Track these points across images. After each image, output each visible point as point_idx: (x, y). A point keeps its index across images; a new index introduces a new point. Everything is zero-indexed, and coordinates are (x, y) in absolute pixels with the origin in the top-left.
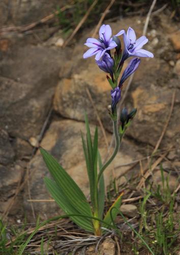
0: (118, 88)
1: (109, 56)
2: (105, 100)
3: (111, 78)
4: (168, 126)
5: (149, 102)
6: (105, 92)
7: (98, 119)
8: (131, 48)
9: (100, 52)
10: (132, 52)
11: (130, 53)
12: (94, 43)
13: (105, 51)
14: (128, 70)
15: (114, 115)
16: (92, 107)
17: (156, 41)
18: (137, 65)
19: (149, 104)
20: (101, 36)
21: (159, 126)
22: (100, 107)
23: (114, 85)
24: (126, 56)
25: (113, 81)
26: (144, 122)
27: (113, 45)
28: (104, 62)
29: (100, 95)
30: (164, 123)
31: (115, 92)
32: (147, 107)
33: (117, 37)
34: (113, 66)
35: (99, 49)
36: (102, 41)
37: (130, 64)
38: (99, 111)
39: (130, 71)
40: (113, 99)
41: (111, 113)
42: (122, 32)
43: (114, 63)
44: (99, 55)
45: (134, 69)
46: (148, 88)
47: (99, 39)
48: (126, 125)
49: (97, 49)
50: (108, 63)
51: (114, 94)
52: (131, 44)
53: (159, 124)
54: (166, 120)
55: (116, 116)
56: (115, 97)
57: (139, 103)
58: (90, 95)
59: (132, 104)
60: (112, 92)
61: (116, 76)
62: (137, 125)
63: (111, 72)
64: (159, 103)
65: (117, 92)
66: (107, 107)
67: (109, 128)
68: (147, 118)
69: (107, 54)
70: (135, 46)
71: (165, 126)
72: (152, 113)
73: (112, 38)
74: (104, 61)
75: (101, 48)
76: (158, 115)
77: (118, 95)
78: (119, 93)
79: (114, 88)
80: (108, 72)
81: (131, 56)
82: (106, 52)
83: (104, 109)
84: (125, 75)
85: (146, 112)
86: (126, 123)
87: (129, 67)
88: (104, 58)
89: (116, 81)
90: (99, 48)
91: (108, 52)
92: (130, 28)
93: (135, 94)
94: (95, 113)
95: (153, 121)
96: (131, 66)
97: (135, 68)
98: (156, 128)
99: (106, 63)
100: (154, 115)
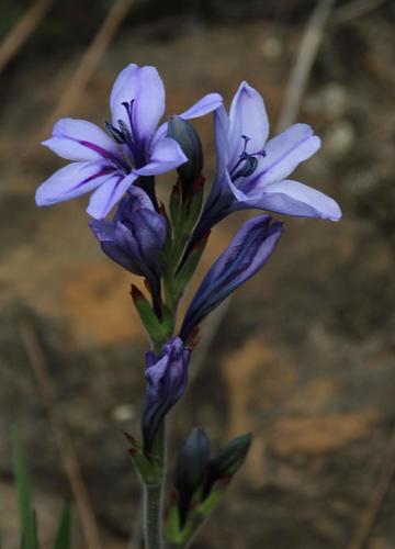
0: (178, 343)
1: (147, 203)
2: (101, 384)
3: (148, 296)
4: (378, 518)
5: (297, 402)
6: (107, 350)
7: (70, 465)
8: (246, 173)
9: (108, 183)
10: (247, 189)
11: (239, 196)
12: (84, 143)
13: (130, 179)
14: (227, 266)
15: (149, 459)
16: (43, 413)
17: (342, 138)
18: (266, 249)
19: (297, 415)
20: (120, 114)
21: (339, 519)
22: (78, 414)
23: (163, 329)
24: (222, 207)
25: (159, 310)
26: (272, 493)
27: (168, 156)
28: (124, 227)
29: (84, 362)
30: (361, 504)
31: (165, 360)
32: (288, 425)
33: (188, 122)
34: (163, 245)
35: (105, 171)
36: (121, 137)
37: (237, 242)
38: (73, 432)
39: (237, 273)
40: (154, 392)
41: (140, 452)
42: (212, 101)
43: (168, 235)
44: (105, 198)
45: (254, 266)
46: (295, 340)
47: (107, 126)
48: (201, 508)
49: (94, 170)
50: (144, 234)
51: (157, 370)
52: (245, 156)
53: (340, 507)
54: (373, 492)
55: (161, 463)
56: (162, 380)
57: (253, 407)
58: (36, 358)
59: (223, 408)
60: (153, 359)
61: (170, 290)
62: (237, 507)
63: (153, 270)
64: (345, 410)
65: (172, 360)
66: (107, 414)
67: (114, 510)
68: (287, 478)
69: (139, 191)
70: (262, 163)
71: (366, 518)
72: (310, 456)
73: (165, 127)
74: (126, 221)
75: (113, 164)
76: (336, 465)
77: (175, 371)
78: (179, 364)
79: (159, 343)
80: (138, 272)
81: (244, 206)
82: (135, 183)
83: (94, 425)
84: (212, 287)
85: (283, 447)
86: (197, 495)
87: (231, 252)
88: (126, 210)
89: (171, 313)
90: (108, 163)
91: (146, 183)
92: (244, 84)
93: (241, 366)
94: (58, 438)
95: (312, 490)
96: (240, 249)
97: (258, 260)
98: (326, 527)
99: (134, 232)
100: (318, 465)
